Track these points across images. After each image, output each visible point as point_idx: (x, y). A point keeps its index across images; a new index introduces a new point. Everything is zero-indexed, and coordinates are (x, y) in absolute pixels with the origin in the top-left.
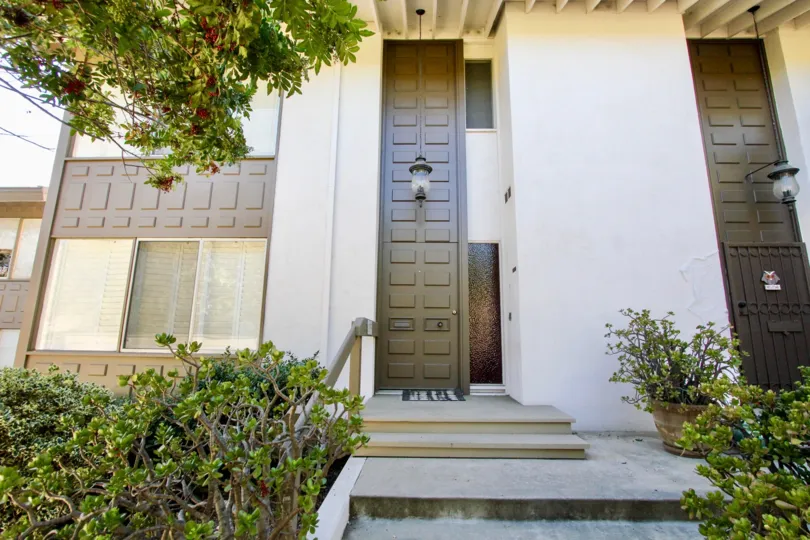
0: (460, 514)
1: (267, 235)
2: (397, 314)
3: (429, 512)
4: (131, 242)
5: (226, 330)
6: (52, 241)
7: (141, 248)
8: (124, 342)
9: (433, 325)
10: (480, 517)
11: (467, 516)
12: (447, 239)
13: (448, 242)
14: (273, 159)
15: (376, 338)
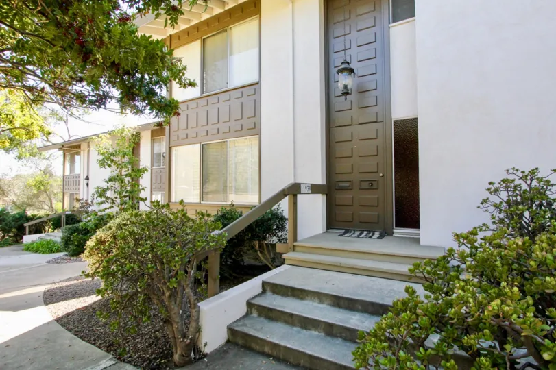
0: (317, 300)
1: (259, 134)
2: (340, 178)
3: (301, 296)
4: (199, 145)
5: (245, 191)
6: (170, 148)
7: (203, 148)
8: (202, 198)
9: (366, 185)
10: (328, 304)
11: (321, 302)
12: (375, 120)
13: (376, 122)
14: (257, 83)
15: (327, 195)
